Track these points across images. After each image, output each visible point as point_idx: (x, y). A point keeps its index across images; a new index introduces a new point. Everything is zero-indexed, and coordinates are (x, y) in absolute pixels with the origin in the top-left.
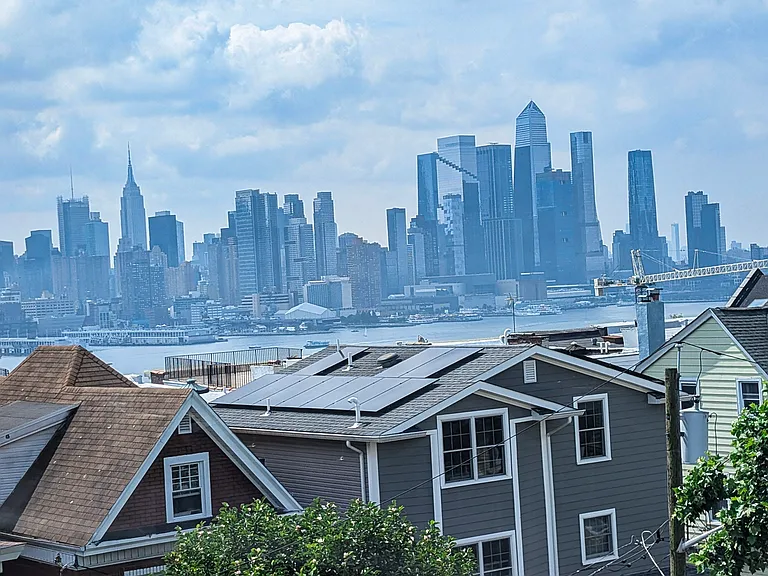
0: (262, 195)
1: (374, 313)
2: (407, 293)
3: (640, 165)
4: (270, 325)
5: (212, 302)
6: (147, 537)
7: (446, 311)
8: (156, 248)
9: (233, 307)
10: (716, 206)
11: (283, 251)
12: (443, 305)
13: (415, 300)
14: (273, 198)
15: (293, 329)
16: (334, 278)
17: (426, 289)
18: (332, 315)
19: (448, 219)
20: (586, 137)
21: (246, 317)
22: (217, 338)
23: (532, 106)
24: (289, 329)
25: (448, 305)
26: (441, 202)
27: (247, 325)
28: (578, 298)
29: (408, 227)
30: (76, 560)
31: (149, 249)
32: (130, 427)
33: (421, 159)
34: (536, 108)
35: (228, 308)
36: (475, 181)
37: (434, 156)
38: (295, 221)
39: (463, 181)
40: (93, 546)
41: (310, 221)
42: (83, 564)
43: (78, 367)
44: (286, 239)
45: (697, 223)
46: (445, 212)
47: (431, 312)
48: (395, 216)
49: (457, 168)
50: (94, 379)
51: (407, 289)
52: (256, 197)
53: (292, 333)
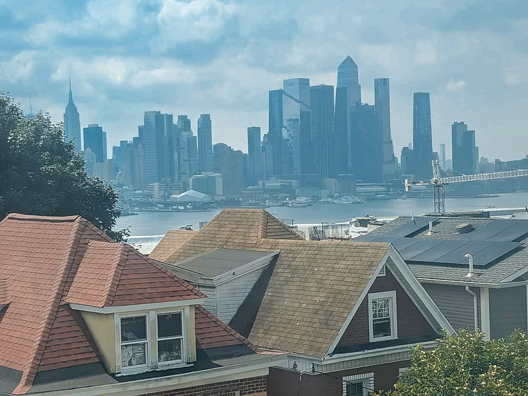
0: (163, 115)
1: (238, 199)
2: (261, 186)
3: (421, 103)
4: (167, 205)
5: (127, 187)
6: (362, 352)
7: (287, 199)
8: (89, 149)
9: (141, 192)
10: (473, 132)
11: (176, 154)
12: (285, 195)
13: (266, 191)
14: (170, 117)
15: (183, 208)
16: (211, 174)
17: (273, 183)
18: (208, 199)
19: (290, 135)
20: (385, 81)
21: (150, 199)
22: (130, 212)
23: (349, 59)
24: (180, 208)
25: (288, 194)
26: (285, 123)
27: (151, 204)
28: (378, 193)
29: (262, 140)
30: (313, 367)
31: (83, 150)
32: (336, 270)
33: (272, 94)
34: (351, 60)
35: (137, 192)
36: (309, 110)
37: (281, 92)
38: (185, 134)
39: (301, 110)
40: (328, 357)
41: (195, 134)
42: (319, 370)
43: (266, 225)
44: (178, 145)
45: (459, 144)
46: (288, 131)
47: (276, 199)
48: (253, 133)
49: (296, 100)
50: (277, 234)
51: (260, 182)
52: (158, 116)
53: (182, 211)
